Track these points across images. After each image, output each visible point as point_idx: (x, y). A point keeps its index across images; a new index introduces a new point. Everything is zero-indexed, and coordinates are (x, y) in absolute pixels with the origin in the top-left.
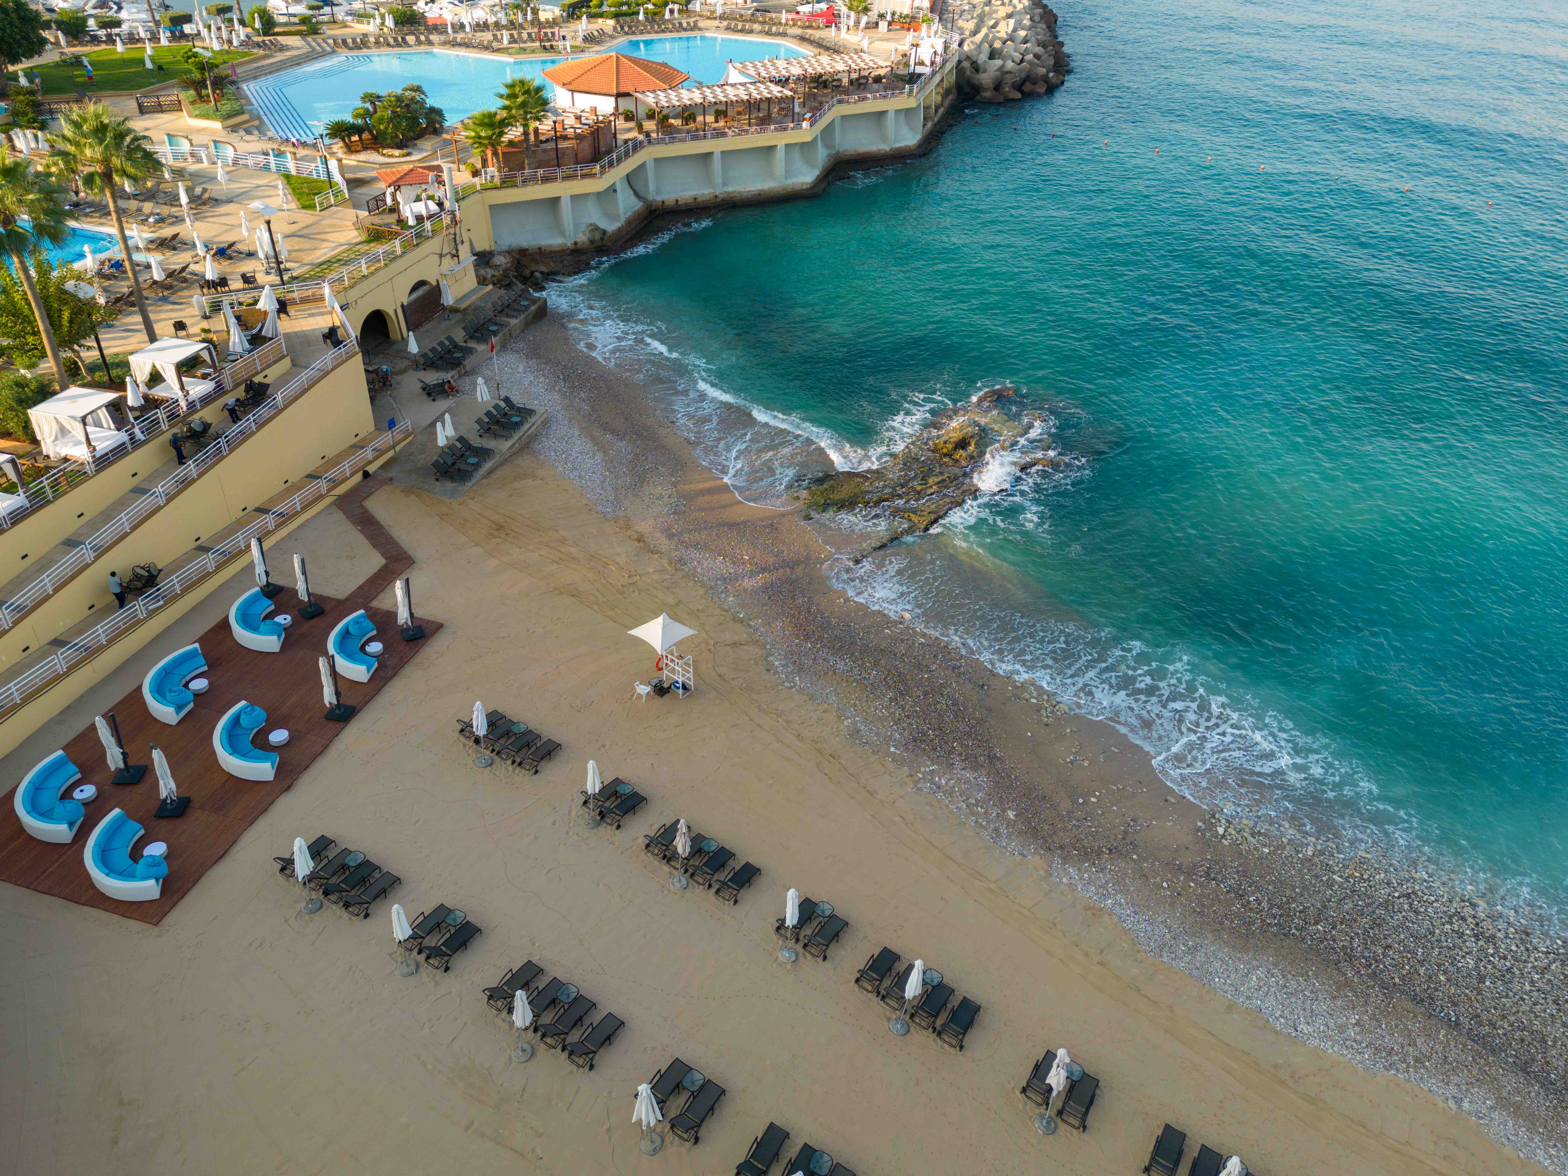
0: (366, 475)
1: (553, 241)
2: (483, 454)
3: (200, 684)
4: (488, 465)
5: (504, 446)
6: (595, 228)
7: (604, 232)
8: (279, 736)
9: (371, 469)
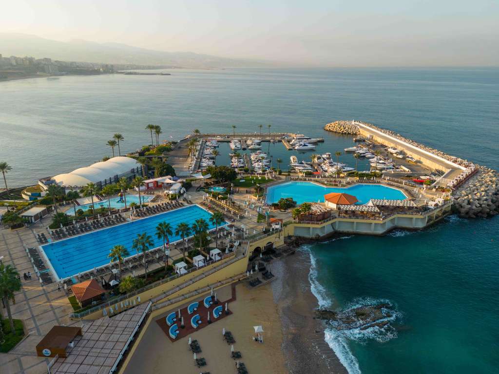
0: (239, 280)
1: (307, 236)
2: (260, 282)
3: (195, 309)
4: (260, 285)
5: (264, 282)
6: (318, 235)
7: (319, 236)
8: (200, 322)
9: (240, 279)
